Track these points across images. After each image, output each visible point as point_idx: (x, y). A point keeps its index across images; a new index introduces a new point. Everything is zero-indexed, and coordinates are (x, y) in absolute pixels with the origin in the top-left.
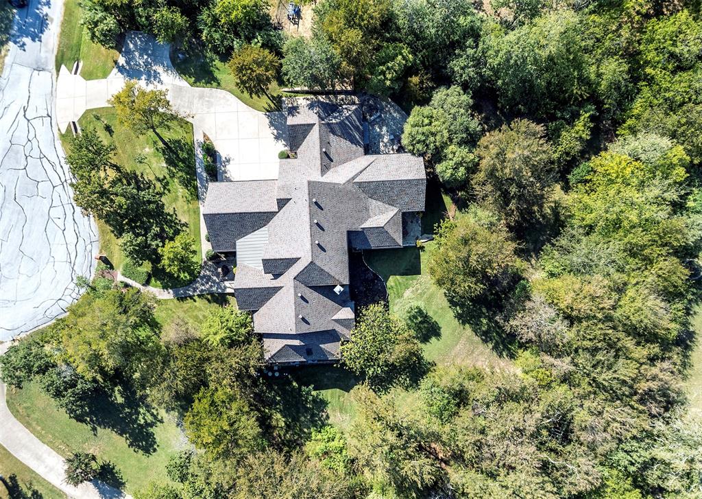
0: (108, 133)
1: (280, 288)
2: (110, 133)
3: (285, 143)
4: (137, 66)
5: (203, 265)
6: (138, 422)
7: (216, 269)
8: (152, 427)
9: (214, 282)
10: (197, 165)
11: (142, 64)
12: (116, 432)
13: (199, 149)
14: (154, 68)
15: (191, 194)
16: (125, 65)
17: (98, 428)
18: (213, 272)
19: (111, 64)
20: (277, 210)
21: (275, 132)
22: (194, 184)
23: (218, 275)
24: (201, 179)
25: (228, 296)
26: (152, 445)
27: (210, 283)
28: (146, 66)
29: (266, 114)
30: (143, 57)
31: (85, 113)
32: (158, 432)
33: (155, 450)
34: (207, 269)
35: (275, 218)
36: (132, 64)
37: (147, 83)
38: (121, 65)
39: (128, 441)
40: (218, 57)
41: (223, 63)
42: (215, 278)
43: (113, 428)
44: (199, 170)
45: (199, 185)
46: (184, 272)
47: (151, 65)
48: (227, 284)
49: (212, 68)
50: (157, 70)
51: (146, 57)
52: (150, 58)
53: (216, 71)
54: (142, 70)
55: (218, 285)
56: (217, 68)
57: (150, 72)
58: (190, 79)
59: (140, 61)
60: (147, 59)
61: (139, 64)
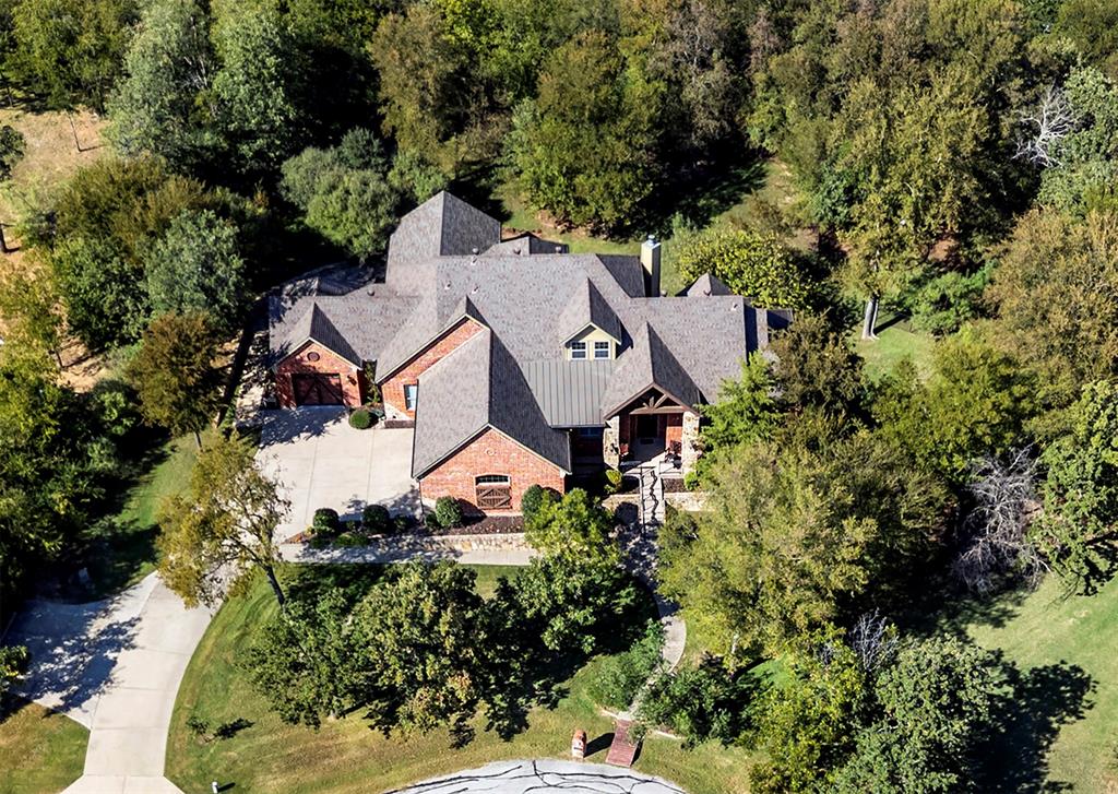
0: (240, 733)
1: (651, 330)
2: (242, 727)
3: (332, 422)
4: (76, 668)
6: (1010, 696)
8: (1018, 672)
9: (640, 546)
10: (359, 560)
11: (73, 658)
12: (1050, 743)
13: (321, 554)
14: (92, 636)
16: (65, 693)
17: (1049, 778)
19: (52, 724)
20: (485, 329)
21: (303, 435)
26: (1066, 675)
28: (83, 650)
29: (262, 448)
30: (57, 656)
31: (174, 779)
32: (1028, 660)
33: (1076, 669)
36: (66, 678)
37: (126, 648)
38: (61, 703)
39: (1067, 719)
40: (107, 517)
41: (124, 511)
42: (631, 545)
43: (1042, 748)
44: (370, 558)
46: (619, 597)
47: (84, 641)
48: (645, 518)
49: (128, 531)
50: (102, 629)
51: (59, 650)
52: (66, 643)
53: (137, 524)
54: (90, 658)
55: (649, 538)
56: (132, 522)
57: (101, 642)
58: (142, 571)
59: (66, 662)
60: (65, 648)
61: (75, 665)
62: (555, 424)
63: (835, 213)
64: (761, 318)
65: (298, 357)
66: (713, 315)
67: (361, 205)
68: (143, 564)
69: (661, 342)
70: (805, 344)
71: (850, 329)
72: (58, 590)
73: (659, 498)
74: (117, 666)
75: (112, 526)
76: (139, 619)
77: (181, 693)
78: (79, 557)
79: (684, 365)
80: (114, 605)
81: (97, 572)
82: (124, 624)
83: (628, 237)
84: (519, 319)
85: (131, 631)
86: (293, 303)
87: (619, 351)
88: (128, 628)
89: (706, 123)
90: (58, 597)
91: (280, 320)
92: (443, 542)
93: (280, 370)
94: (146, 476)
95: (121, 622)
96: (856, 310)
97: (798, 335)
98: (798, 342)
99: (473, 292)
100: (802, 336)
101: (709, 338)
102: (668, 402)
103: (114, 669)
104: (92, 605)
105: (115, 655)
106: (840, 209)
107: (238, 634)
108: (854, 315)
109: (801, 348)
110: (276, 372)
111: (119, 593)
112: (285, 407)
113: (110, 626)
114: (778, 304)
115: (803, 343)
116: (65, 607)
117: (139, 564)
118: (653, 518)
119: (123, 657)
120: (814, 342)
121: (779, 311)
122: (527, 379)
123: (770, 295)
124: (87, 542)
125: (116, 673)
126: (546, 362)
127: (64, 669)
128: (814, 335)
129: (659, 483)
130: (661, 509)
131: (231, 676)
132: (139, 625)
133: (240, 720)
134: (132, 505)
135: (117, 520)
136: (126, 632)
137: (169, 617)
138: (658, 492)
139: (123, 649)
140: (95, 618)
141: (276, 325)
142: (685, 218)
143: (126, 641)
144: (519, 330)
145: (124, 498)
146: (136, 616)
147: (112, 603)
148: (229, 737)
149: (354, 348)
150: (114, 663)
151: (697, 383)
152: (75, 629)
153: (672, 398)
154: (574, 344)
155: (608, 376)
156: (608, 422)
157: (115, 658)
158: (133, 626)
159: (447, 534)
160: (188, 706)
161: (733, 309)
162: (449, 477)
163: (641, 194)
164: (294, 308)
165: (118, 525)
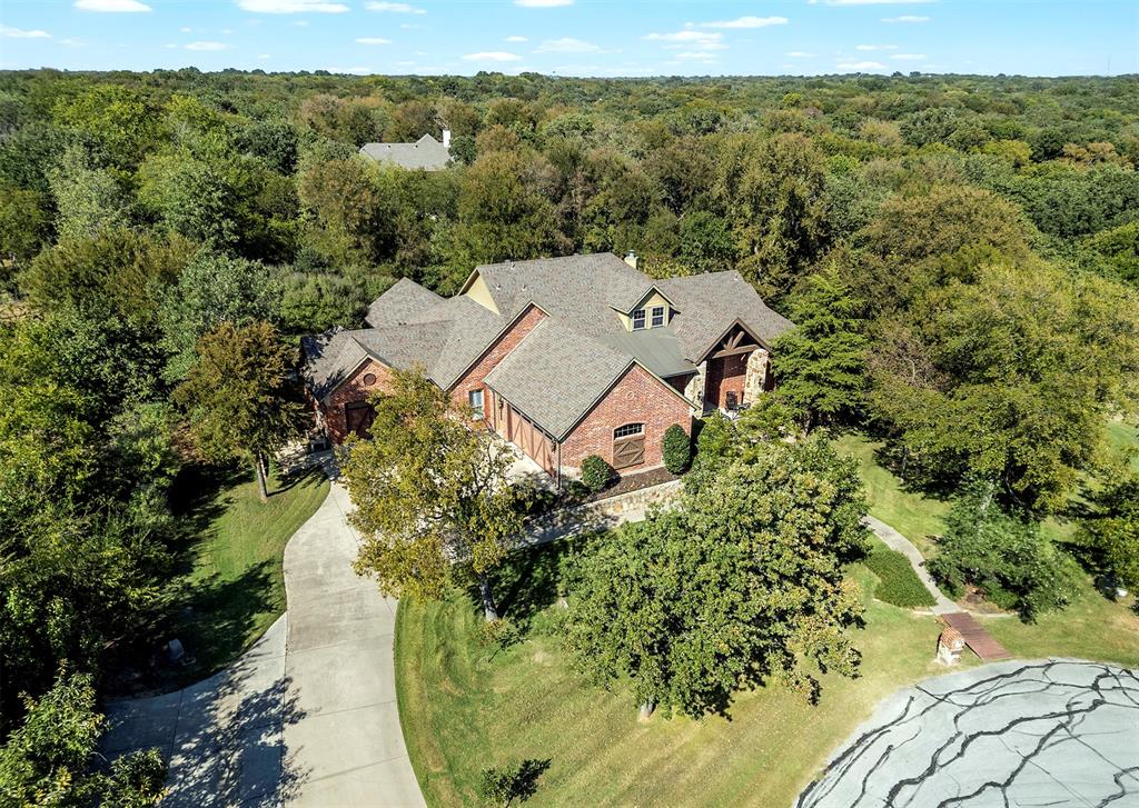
0: (541, 780)
2: (536, 774)
4: (219, 777)
11: (208, 765)
14: (223, 724)
28: (219, 748)
30: (177, 770)
40: (176, 580)
47: (214, 735)
49: (212, 587)
50: (235, 709)
51: (178, 760)
52: (184, 746)
53: (221, 578)
54: (237, 754)
56: (214, 577)
57: (242, 728)
58: (258, 624)
59: (196, 774)
60: (186, 754)
61: (216, 773)
65: (353, 382)
66: (723, 285)
68: (255, 616)
72: (137, 681)
74: (290, 752)
75: (188, 587)
76: (288, 680)
77: (414, 755)
78: (155, 631)
80: (239, 674)
81: (192, 641)
82: (267, 693)
84: (573, 305)
85: (286, 698)
88: (278, 697)
90: (142, 690)
91: (319, 356)
92: (597, 509)
93: (333, 402)
94: (206, 531)
95: (261, 691)
101: (730, 302)
103: (287, 758)
104: (205, 683)
105: (277, 737)
107: (440, 656)
110: (328, 404)
111: (238, 658)
113: (246, 702)
116: (161, 698)
117: (248, 618)
119: (291, 735)
124: (159, 612)
125: (294, 762)
126: (613, 336)
127: (199, 786)
131: (468, 711)
132: (292, 687)
133: (527, 764)
134: (203, 561)
135: (193, 579)
136: (278, 702)
137: (331, 664)
139: (286, 725)
140: (216, 698)
141: (317, 361)
143: (285, 713)
144: (577, 314)
145: (189, 557)
146: (280, 676)
147: (234, 672)
148: (530, 793)
150: (281, 749)
152: (191, 722)
154: (636, 313)
155: (671, 337)
156: (698, 367)
157: (281, 742)
158: (284, 690)
159: (596, 500)
160: (438, 770)
161: (735, 280)
162: (590, 434)
164: (332, 342)
165: (196, 584)
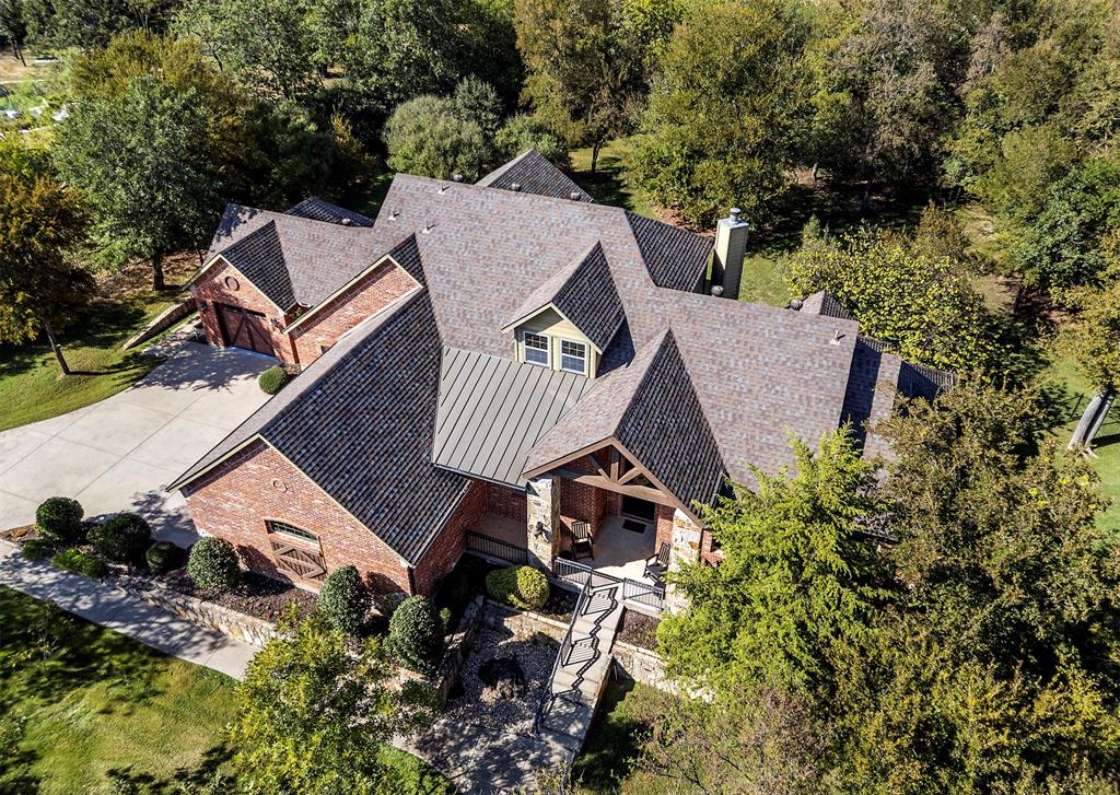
1: (669, 344)
3: (247, 375)
5: (427, 759)
7: (480, 708)
9: (525, 743)
15: (129, 671)
18: (480, 729)
20: (419, 286)
21: (197, 383)
22: (108, 644)
23: (505, 713)
24: (119, 612)
25: (614, 716)
27: (524, 765)
29: (138, 387)
34: (458, 748)
35: (438, 308)
42: (510, 734)
44: (85, 604)
45: (128, 630)
48: (562, 680)
55: (550, 731)
62: (442, 461)
63: (1056, 257)
64: (889, 369)
65: (217, 281)
66: (792, 343)
67: (438, 149)
69: (682, 368)
70: (971, 444)
71: (1049, 429)
73: (604, 646)
79: (712, 418)
83: (756, 252)
84: (472, 282)
86: (251, 217)
87: (605, 365)
89: (889, 137)
91: (228, 232)
93: (199, 294)
96: (1064, 404)
97: (958, 420)
98: (952, 434)
99: (425, 231)
100: (967, 423)
101: (771, 383)
102: (640, 480)
106: (1065, 252)
108: (1059, 411)
109: (956, 449)
112: (213, 344)
114: (930, 361)
115: (965, 440)
118: (575, 686)
120: (994, 444)
121: (930, 371)
122: (443, 374)
123: (920, 344)
126: (485, 357)
128: (999, 431)
129: (615, 616)
130: (597, 673)
138: (606, 635)
141: (222, 238)
142: (822, 226)
144: (466, 298)
149: (294, 286)
151: (725, 457)
153: (649, 475)
154: (528, 336)
155: (570, 403)
156: (532, 484)
161: (833, 342)
162: (226, 506)
163: (773, 190)
164: (249, 222)
